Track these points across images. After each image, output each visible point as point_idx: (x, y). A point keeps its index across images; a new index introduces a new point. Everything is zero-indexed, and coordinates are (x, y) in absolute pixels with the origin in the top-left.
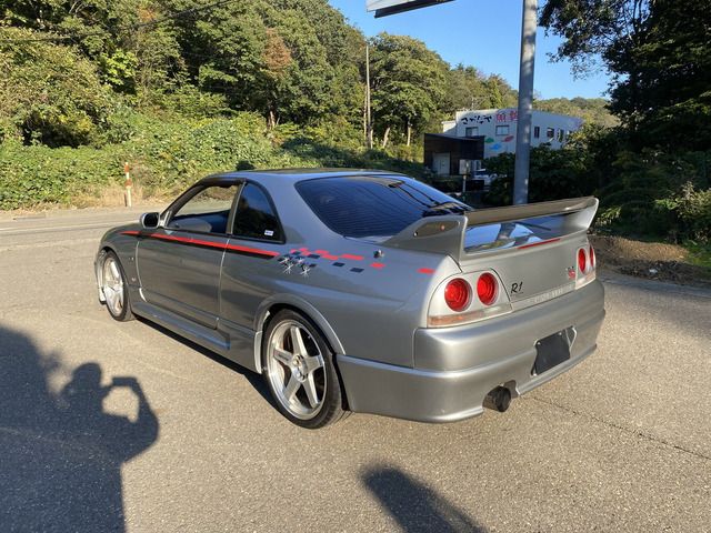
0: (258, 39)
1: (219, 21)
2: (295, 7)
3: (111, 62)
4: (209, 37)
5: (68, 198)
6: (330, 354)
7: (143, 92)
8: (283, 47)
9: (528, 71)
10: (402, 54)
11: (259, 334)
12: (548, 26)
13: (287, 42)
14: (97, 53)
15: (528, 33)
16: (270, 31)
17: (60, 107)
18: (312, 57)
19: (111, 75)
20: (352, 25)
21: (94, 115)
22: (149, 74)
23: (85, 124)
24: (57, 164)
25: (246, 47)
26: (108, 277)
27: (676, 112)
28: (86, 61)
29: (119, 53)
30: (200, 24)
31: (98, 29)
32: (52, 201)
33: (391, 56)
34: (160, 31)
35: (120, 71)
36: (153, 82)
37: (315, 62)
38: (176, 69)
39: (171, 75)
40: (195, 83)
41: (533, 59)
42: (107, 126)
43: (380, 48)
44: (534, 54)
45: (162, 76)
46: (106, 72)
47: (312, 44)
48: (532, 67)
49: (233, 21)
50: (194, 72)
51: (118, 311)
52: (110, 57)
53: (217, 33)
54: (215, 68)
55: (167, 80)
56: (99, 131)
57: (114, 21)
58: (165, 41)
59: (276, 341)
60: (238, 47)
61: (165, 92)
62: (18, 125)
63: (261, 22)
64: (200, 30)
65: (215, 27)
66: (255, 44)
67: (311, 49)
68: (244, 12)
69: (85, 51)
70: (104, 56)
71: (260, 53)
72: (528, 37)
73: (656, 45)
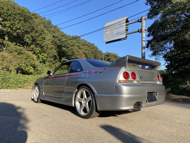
0: (77, 52)
1: (68, 47)
2: (86, 45)
3: (40, 56)
4: (65, 51)
5: (25, 87)
6: (93, 95)
7: (47, 63)
8: (83, 54)
9: (144, 55)
10: (112, 57)
11: (74, 95)
12: (148, 48)
13: (84, 53)
14: (38, 54)
15: (143, 46)
16: (80, 50)
17: (26, 65)
18: (90, 57)
19: (40, 59)
20: (100, 50)
21: (34, 67)
22: (49, 59)
23: (32, 70)
24: (24, 79)
25: (74, 54)
26: (35, 92)
27: (183, 68)
28: (35, 55)
29: (43, 54)
30: (63, 48)
31: (39, 48)
32: (21, 87)
33: (109, 57)
34: (53, 50)
35: (42, 58)
36: (50, 61)
37: (90, 58)
38: (56, 58)
39: (55, 60)
40: (60, 62)
41: (145, 53)
42: (37, 70)
43: (107, 55)
44: (145, 51)
45: (52, 60)
46: (39, 58)
47: (90, 54)
48: (145, 54)
49: (71, 48)
50: (60, 59)
51: (36, 100)
52: (40, 55)
53: (67, 50)
54: (66, 58)
55: (54, 61)
56: (35, 71)
57: (43, 47)
58: (54, 51)
59: (79, 96)
60: (72, 53)
61: (53, 64)
62: (15, 69)
63: (78, 48)
64: (63, 49)
65: (67, 49)
66: (76, 53)
67: (90, 55)
68: (74, 46)
69: (34, 53)
70: (39, 54)
71: (77, 55)
72: (143, 47)
73: (176, 53)
